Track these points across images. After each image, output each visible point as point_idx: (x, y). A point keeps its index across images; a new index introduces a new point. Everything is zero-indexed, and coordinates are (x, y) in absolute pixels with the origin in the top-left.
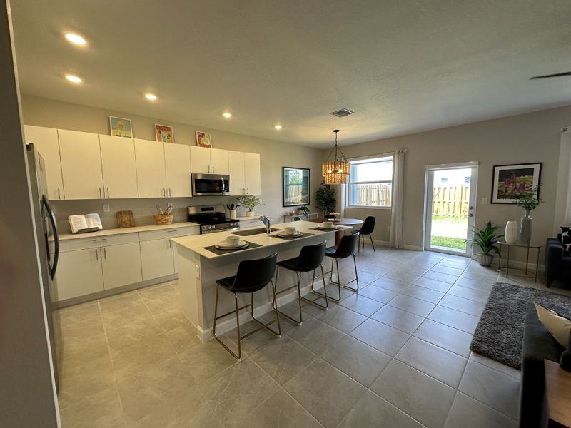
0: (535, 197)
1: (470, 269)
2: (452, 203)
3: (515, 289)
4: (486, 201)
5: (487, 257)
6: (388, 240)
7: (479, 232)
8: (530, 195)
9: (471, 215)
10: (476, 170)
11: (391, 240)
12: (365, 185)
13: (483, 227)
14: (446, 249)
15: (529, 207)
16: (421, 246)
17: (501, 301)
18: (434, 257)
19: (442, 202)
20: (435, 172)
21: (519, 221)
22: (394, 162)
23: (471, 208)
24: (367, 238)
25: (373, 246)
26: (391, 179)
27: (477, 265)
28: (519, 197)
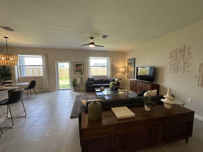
0: (83, 71)
1: (71, 93)
2: (66, 74)
3: (80, 96)
4: (73, 72)
5: (75, 89)
6: (43, 89)
7: (72, 82)
8: (82, 71)
9: (70, 77)
10: (70, 63)
11: (44, 89)
12: (31, 67)
13: (73, 80)
14: (65, 88)
15: (82, 74)
16: (56, 89)
17: (78, 100)
18: (61, 92)
19: (63, 74)
20: (59, 63)
21: (80, 77)
22: (43, 58)
23: (70, 75)
24: (32, 90)
25: (36, 93)
26: (42, 65)
27: (72, 91)
28: (80, 71)
